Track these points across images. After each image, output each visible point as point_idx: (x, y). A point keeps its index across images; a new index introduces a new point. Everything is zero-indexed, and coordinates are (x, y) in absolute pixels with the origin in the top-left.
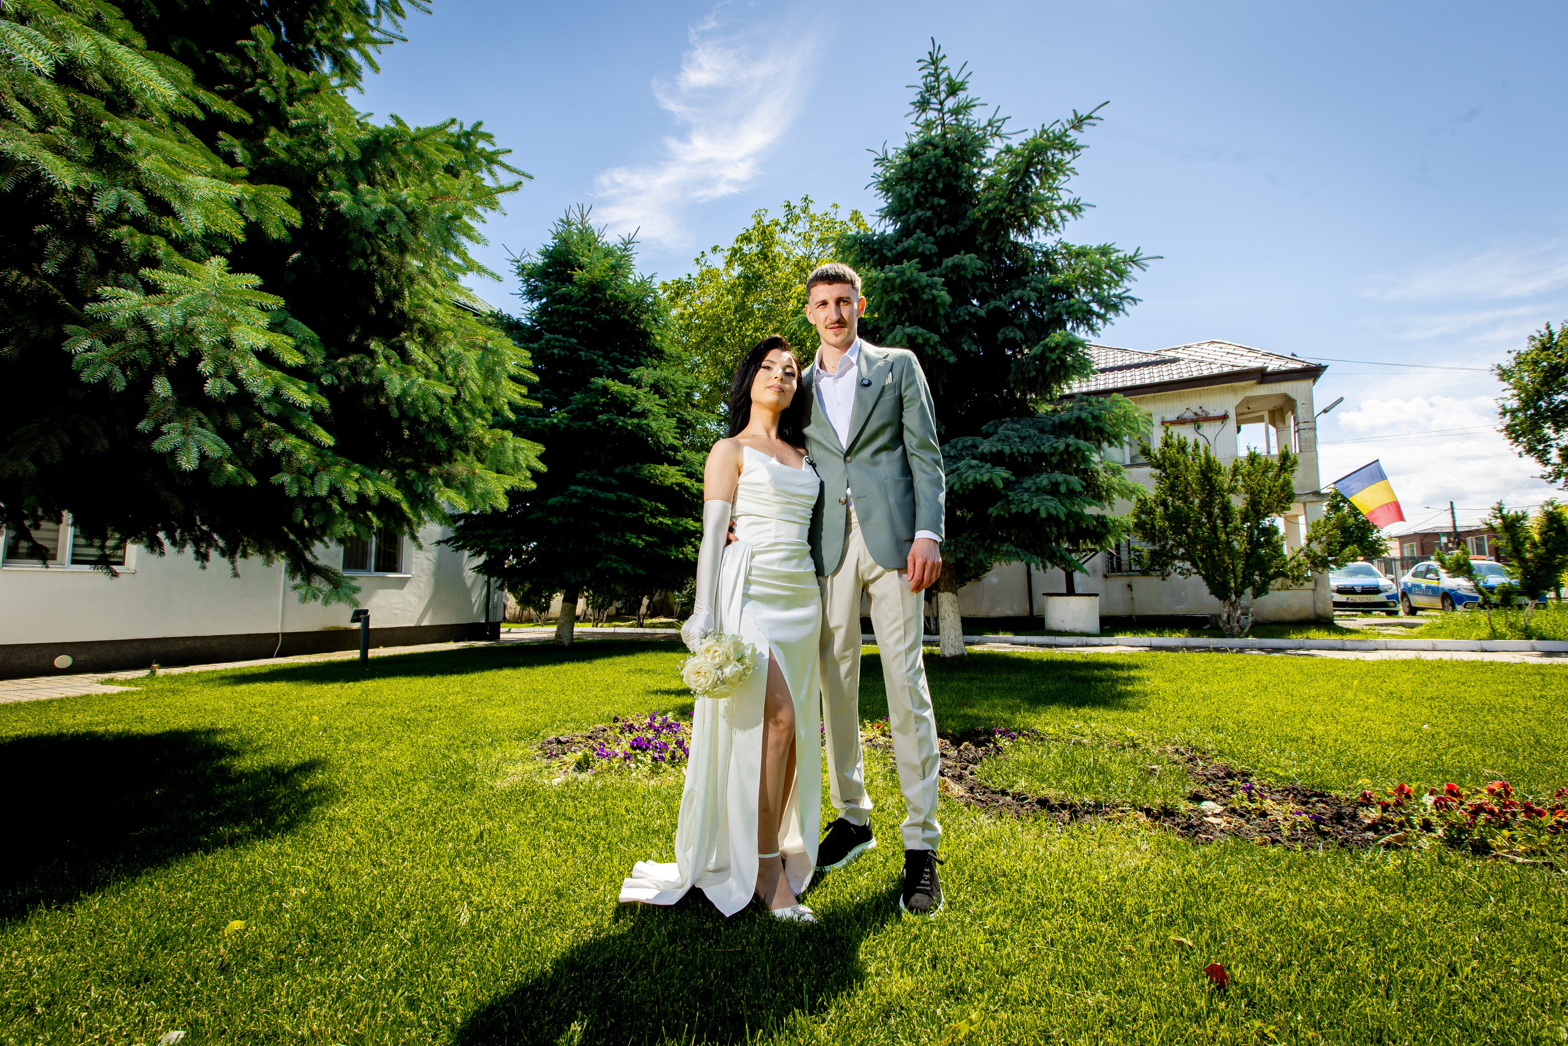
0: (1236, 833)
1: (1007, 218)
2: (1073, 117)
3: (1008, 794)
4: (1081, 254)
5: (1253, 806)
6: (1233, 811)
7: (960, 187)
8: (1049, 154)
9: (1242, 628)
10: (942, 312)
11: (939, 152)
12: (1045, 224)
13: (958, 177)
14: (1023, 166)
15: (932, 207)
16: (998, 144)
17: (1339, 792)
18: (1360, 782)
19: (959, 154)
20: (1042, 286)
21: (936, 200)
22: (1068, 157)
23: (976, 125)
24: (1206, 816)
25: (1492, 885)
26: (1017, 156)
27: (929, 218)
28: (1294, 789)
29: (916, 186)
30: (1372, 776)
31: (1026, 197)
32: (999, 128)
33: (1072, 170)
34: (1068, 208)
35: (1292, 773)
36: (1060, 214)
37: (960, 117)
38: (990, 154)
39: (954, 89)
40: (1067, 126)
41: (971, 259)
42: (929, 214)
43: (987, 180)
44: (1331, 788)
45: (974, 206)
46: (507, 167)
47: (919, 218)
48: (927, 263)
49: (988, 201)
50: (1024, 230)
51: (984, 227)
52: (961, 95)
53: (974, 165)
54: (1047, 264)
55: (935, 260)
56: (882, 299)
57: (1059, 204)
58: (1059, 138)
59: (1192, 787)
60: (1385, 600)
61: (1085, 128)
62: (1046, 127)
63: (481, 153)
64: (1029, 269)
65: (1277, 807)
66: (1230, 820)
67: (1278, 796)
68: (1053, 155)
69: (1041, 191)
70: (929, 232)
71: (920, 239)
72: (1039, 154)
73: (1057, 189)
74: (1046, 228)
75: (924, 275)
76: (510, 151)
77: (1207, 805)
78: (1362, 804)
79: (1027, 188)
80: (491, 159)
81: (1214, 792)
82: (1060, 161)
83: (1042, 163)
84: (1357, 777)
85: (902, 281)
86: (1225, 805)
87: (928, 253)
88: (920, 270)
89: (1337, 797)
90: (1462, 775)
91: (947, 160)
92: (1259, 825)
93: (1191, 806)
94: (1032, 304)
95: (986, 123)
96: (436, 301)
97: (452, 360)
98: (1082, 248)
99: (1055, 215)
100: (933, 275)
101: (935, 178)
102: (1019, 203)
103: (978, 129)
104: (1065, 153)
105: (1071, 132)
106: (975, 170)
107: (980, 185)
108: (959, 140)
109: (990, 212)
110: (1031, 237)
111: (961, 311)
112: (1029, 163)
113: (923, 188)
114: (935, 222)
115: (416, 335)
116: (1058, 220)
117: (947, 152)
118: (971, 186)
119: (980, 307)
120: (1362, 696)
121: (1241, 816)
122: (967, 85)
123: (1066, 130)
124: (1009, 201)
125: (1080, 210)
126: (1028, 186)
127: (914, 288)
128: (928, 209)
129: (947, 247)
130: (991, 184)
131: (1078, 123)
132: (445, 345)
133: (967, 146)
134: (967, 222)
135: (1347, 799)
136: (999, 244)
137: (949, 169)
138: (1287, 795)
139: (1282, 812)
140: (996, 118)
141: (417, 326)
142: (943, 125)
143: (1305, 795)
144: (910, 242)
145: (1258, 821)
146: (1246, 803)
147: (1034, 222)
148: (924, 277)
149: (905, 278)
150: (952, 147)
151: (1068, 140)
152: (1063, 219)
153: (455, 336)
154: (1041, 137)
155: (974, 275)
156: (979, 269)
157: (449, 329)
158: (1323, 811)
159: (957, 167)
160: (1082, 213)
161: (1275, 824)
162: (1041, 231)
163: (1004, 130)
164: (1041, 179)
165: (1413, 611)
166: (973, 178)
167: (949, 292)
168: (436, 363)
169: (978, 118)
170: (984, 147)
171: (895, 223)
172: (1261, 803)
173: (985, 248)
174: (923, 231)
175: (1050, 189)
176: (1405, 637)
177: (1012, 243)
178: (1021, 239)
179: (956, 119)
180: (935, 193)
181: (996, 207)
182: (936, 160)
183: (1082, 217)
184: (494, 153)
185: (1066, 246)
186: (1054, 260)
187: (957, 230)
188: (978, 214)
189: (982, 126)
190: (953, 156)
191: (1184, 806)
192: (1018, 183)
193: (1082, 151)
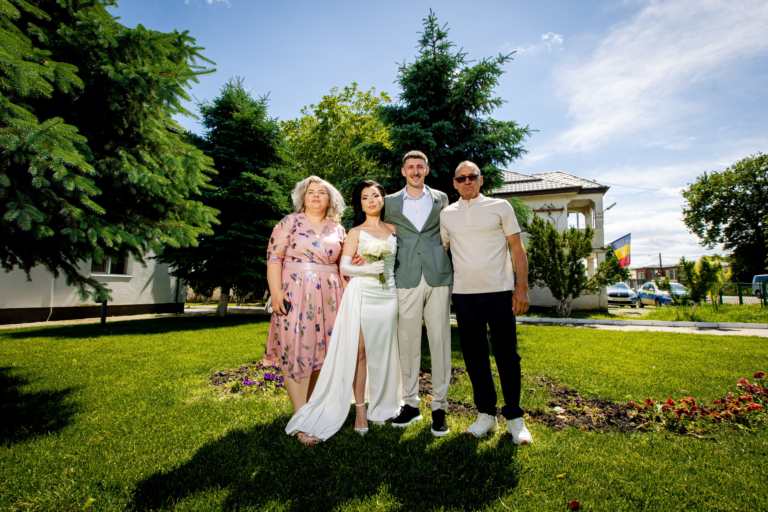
0: (572, 424)
1: (465, 105)
2: (499, 57)
3: (461, 404)
4: (500, 125)
5: (579, 409)
6: (570, 412)
7: (442, 86)
8: (487, 74)
9: (567, 313)
10: (431, 150)
11: (432, 67)
12: (483, 109)
13: (441, 81)
14: (474, 79)
15: (427, 96)
16: (462, 66)
17: (618, 402)
18: (627, 396)
19: (442, 70)
20: (480, 140)
21: (429, 92)
22: (495, 75)
23: (451, 56)
24: (557, 415)
25: (690, 451)
26: (471, 73)
27: (425, 101)
28: (597, 400)
29: (419, 84)
30: (632, 393)
31: (475, 95)
32: (462, 58)
33: (496, 82)
34: (495, 102)
35: (596, 391)
36: (491, 105)
37: (443, 50)
38: (457, 71)
39: (440, 36)
40: (496, 61)
41: (448, 124)
42: (425, 99)
43: (455, 84)
44: (614, 400)
45: (449, 97)
46: (202, 57)
47: (420, 101)
48: (425, 125)
49: (455, 95)
50: (473, 112)
51: (453, 108)
52: (444, 39)
53: (449, 76)
54: (483, 129)
55: (428, 123)
56: (401, 142)
57: (490, 99)
58: (492, 67)
59: (550, 400)
60: (631, 300)
61: (504, 62)
62: (485, 60)
63: (187, 47)
64: (475, 131)
65: (590, 410)
66: (569, 417)
67: (590, 404)
68: (488, 75)
69: (481, 92)
70: (426, 109)
71: (421, 111)
72: (482, 74)
73: (489, 91)
74: (484, 112)
75: (422, 131)
76: (204, 49)
77: (557, 409)
78: (628, 408)
79: (475, 90)
80: (192, 52)
81: (560, 402)
82: (491, 78)
83: (483, 79)
84: (625, 394)
85: (412, 133)
86: (565, 408)
87: (424, 119)
88: (421, 128)
89: (617, 404)
90: (672, 392)
91: (436, 72)
92: (582, 420)
93: (550, 409)
94: (475, 149)
95: (456, 55)
96: (158, 128)
97: (168, 162)
98: (500, 122)
99: (488, 105)
100: (428, 131)
101: (429, 81)
102: (471, 97)
103: (452, 58)
104: (495, 74)
105: (498, 64)
106: (450, 79)
107: (452, 86)
108: (442, 62)
109: (456, 101)
110: (476, 115)
111: (441, 150)
112: (477, 78)
113: (423, 85)
114: (429, 104)
115: (146, 147)
116: (490, 108)
117: (436, 68)
118: (447, 87)
119: (449, 148)
120: (624, 350)
121: (574, 414)
122: (447, 35)
123: (495, 63)
124: (466, 96)
125: (501, 103)
126: (476, 89)
127: (417, 137)
128: (425, 96)
129: (435, 117)
130: (457, 86)
131: (502, 60)
132: (163, 153)
133: (446, 66)
134: (445, 105)
135: (622, 406)
136: (460, 117)
137: (436, 77)
138: (594, 403)
139: (592, 412)
140: (461, 53)
141: (147, 141)
142: (434, 54)
143: (602, 403)
144: (415, 113)
145: (581, 417)
146: (575, 408)
147: (478, 108)
148: (423, 132)
149: (413, 132)
150: (438, 65)
151: (496, 68)
152: (492, 107)
153: (169, 148)
154: (483, 64)
155: (448, 133)
156: (450, 129)
157: (166, 144)
158: (611, 411)
159: (441, 76)
160: (501, 105)
161: (589, 418)
162: (481, 113)
163: (464, 59)
164: (482, 86)
165: (642, 306)
166: (449, 82)
167: (435, 140)
168: (157, 163)
169: (452, 52)
170: (454, 67)
171: (408, 102)
172: (583, 408)
173: (454, 119)
174: (422, 107)
175: (486, 91)
176: (640, 319)
177: (466, 117)
178: (471, 116)
179: (441, 51)
180: (429, 88)
181: (460, 98)
182: (431, 71)
183: (501, 107)
184: (194, 48)
185: (492, 121)
186: (487, 127)
187: (439, 109)
188: (450, 101)
189: (454, 56)
190: (439, 70)
191: (547, 410)
192: (470, 87)
193: (503, 74)
